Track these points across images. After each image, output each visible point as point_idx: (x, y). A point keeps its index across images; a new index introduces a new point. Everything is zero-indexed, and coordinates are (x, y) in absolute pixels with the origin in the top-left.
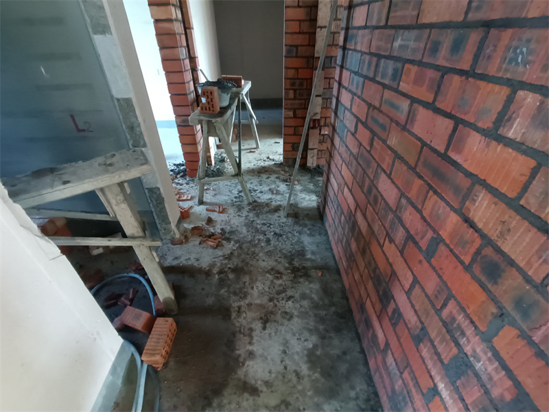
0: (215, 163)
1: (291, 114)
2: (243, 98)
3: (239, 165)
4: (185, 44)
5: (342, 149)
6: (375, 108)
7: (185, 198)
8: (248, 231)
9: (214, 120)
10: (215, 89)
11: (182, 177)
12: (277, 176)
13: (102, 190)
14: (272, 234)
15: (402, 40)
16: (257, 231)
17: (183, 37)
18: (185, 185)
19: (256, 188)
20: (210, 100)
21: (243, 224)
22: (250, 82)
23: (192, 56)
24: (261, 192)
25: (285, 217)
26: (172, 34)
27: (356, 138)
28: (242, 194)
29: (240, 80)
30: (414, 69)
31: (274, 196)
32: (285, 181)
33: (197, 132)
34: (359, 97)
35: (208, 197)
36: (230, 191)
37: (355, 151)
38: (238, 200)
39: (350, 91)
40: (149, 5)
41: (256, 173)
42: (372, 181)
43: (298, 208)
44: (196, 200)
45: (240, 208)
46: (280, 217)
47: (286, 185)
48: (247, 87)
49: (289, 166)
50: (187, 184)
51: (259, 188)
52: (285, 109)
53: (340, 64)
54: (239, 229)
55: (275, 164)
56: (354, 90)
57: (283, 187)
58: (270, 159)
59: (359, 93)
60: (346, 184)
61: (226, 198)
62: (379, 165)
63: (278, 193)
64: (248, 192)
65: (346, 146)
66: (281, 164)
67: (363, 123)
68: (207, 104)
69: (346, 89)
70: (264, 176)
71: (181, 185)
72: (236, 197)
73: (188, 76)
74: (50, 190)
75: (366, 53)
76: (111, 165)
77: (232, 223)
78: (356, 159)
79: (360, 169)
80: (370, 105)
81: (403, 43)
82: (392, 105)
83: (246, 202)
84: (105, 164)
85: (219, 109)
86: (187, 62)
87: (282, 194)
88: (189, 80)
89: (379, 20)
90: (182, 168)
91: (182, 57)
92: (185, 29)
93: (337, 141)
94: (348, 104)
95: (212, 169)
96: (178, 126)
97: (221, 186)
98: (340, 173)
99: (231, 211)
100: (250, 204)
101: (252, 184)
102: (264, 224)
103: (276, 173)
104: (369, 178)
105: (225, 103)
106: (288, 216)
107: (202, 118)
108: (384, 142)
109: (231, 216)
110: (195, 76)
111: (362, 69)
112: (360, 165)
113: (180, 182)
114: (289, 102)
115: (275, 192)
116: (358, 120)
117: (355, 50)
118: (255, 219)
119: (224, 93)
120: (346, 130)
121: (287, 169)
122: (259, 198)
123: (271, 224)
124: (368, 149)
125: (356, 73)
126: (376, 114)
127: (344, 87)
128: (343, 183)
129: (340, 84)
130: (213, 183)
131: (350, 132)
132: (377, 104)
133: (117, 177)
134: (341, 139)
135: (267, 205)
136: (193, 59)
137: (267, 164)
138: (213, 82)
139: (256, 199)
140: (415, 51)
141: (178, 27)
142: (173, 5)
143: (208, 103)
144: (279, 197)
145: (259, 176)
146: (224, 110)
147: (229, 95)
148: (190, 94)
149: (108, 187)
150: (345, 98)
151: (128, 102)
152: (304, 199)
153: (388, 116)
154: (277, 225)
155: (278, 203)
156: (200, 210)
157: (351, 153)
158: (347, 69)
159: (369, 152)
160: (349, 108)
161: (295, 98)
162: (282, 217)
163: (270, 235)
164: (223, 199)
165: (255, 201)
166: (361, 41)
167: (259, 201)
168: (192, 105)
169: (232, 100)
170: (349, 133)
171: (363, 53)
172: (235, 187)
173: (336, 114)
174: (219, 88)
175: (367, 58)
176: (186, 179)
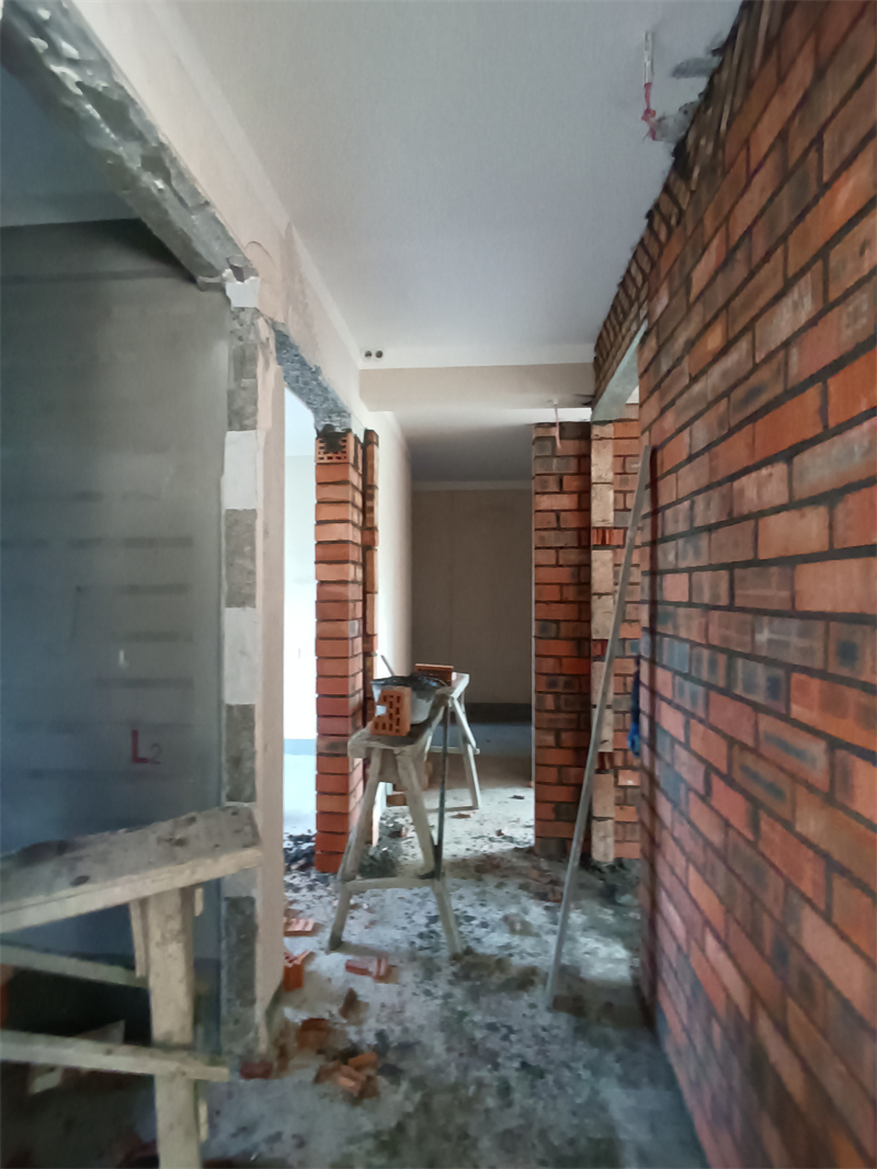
0: (380, 839)
1: (550, 739)
2: (454, 706)
3: (437, 850)
4: (360, 615)
5: (681, 831)
6: (744, 747)
7: (298, 928)
8: (449, 1050)
9: (397, 750)
10: (407, 691)
11: (302, 868)
12: (520, 881)
13: (143, 903)
14: (516, 1064)
15: (772, 631)
16: (474, 1047)
17: (360, 605)
18: (304, 891)
19: (471, 912)
20: (393, 711)
21: (436, 1020)
22: (467, 677)
23: (369, 632)
24: (484, 925)
25: (549, 1009)
26: (343, 602)
27: (712, 809)
28: (437, 927)
29: (449, 672)
30: (815, 685)
31: (516, 940)
32: (542, 897)
33: (354, 769)
34: (701, 721)
35: (354, 932)
36: (409, 916)
37: (716, 838)
38: (425, 943)
39: (678, 707)
40: (316, 563)
41: (472, 870)
42: (781, 927)
43: (582, 981)
44: (325, 936)
45: (430, 970)
46: (533, 1006)
47: (547, 908)
48: (461, 683)
49: (549, 858)
50: (311, 888)
51: (478, 912)
52: (537, 728)
53: (648, 656)
54: (424, 1039)
55: (516, 849)
56: (688, 707)
57: (536, 913)
58: (505, 838)
59: (701, 713)
60: (707, 923)
61: (397, 934)
62: (789, 885)
63: (526, 930)
64: (452, 923)
65: (690, 822)
66: (530, 851)
67: (722, 777)
68: (388, 718)
69: (670, 702)
70: (491, 880)
71: (297, 890)
72: (421, 936)
73: (356, 665)
74: (41, 898)
75: (700, 645)
76: (181, 843)
77: (408, 1014)
78: (724, 859)
79: (738, 887)
80: (732, 742)
81: (775, 637)
82: (786, 747)
83: (445, 953)
84: (171, 840)
85: (408, 728)
86: (359, 641)
87: (537, 935)
88: (357, 670)
89: (715, 596)
90: (305, 846)
91: (351, 635)
92: (365, 593)
93: (665, 809)
94: (679, 734)
95: (371, 853)
96: (319, 755)
97: (388, 901)
98: (686, 889)
99: (409, 976)
100: (455, 958)
101: (463, 899)
102: (492, 1027)
103: (520, 875)
104: (771, 915)
105: (421, 717)
106: (557, 1005)
107: (374, 744)
108: (788, 825)
109: (407, 994)
110: (368, 664)
111: (698, 670)
112: (739, 877)
113: (296, 882)
114: (546, 715)
115: (518, 927)
116: (710, 769)
117: (675, 637)
118: (469, 1007)
119: (422, 698)
120: (683, 788)
121: (544, 864)
122: (478, 940)
123: (511, 1030)
124: (750, 836)
125: (686, 676)
126: (749, 760)
127: (663, 699)
128: (697, 918)
129: (653, 692)
130: (368, 892)
131: (696, 793)
132: (750, 742)
133: (187, 872)
134: (675, 805)
135: (500, 964)
136: (368, 637)
137: (497, 848)
138: (402, 678)
139: (472, 944)
140: (806, 652)
141: (355, 592)
142: (354, 563)
143: (391, 716)
144: (528, 944)
145: (480, 880)
146: (418, 730)
147: (431, 702)
148: (353, 695)
149: (160, 896)
150: (671, 721)
151: (246, 712)
152: (592, 953)
153: (782, 769)
154: (528, 1034)
155: (528, 961)
156: (330, 965)
157: (708, 844)
158: (664, 667)
159: (753, 845)
160: (682, 739)
161: (557, 710)
162: (542, 1007)
163: (510, 1070)
164: (390, 936)
165: (469, 951)
166: (688, 626)
167: (480, 950)
168: (354, 714)
169: (435, 709)
170: (692, 796)
171: (694, 644)
172: (421, 905)
173: (653, 748)
174: (414, 689)
175: (706, 653)
176: (308, 875)
